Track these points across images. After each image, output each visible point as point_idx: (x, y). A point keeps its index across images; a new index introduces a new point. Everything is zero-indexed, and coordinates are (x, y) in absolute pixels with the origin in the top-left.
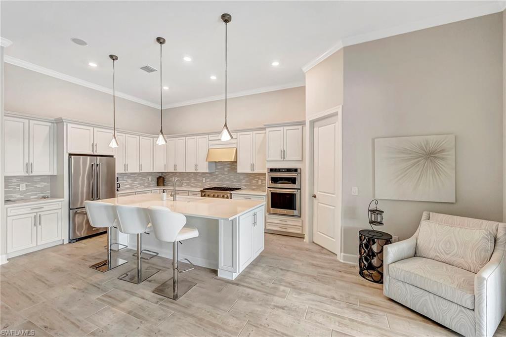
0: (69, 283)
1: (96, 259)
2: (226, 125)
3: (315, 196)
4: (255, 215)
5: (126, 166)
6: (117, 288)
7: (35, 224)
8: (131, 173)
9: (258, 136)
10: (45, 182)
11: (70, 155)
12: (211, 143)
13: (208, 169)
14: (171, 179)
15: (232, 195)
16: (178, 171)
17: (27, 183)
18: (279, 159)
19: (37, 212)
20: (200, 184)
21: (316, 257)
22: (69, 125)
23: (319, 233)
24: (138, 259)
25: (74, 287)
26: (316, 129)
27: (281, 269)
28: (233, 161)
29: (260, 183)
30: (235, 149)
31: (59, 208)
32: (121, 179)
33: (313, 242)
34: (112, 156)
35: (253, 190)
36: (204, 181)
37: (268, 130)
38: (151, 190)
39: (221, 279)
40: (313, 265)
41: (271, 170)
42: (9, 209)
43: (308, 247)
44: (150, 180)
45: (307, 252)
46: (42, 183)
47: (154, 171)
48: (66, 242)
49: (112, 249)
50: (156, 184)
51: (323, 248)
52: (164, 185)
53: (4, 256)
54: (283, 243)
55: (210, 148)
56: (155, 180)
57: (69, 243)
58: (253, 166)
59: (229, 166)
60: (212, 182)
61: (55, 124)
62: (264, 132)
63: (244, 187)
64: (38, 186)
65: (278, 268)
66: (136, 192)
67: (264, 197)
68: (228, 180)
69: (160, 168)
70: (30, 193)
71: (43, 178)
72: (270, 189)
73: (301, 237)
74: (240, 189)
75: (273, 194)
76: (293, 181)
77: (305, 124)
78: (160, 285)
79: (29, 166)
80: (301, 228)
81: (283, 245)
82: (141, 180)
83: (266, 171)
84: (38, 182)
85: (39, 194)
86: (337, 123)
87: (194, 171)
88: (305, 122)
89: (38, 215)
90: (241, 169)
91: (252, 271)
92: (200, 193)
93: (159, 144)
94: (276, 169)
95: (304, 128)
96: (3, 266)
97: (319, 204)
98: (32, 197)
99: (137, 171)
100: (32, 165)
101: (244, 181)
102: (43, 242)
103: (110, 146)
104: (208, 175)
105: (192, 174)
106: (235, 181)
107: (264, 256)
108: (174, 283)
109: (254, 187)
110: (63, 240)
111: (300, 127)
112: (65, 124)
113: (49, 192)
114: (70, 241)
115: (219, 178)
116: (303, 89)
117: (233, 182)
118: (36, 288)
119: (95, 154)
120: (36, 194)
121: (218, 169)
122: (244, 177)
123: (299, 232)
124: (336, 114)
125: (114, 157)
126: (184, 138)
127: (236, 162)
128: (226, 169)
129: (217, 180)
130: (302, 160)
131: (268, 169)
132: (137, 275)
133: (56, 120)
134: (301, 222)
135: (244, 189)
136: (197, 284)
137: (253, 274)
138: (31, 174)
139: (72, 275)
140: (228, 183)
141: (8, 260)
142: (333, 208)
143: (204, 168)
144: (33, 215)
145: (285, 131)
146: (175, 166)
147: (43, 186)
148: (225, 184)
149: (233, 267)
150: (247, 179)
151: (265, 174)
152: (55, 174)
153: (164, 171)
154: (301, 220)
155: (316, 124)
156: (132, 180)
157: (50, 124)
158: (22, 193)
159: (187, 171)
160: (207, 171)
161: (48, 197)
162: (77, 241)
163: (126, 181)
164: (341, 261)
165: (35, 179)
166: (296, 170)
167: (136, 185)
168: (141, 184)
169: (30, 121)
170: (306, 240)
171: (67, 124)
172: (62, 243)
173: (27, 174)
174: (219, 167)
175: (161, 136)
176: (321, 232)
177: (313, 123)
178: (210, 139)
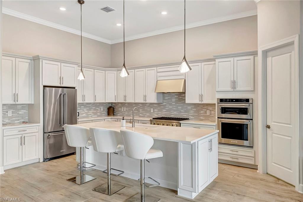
0: (56, 190)
1: (69, 174)
2: (184, 58)
3: (268, 127)
4: (211, 141)
5: (84, 96)
6: (94, 197)
7: (21, 144)
8: (87, 103)
9: (207, 67)
10: (24, 110)
11: (45, 86)
12: (159, 74)
13: (156, 100)
14: (120, 109)
15: (181, 124)
16: (128, 101)
17: (12, 110)
18: (230, 89)
19: (22, 134)
20: (148, 114)
21: (271, 187)
22: (43, 61)
23: (273, 164)
24: (108, 175)
25: (61, 194)
26: (269, 59)
27: (238, 194)
28: (181, 92)
29: (208, 113)
30: (183, 80)
31: (37, 131)
32: (79, 108)
33: (267, 173)
34: (74, 88)
35: (202, 120)
36: (152, 111)
37: (217, 60)
38: (104, 119)
39: (181, 198)
40: (269, 193)
41: (222, 100)
42: (5, 130)
43: (262, 177)
44: (102, 110)
45: (262, 182)
46: (22, 111)
47: (106, 102)
48: (42, 160)
49: (84, 166)
50: (107, 114)
51: (279, 179)
52: (114, 115)
53: (3, 167)
54: (236, 172)
55: (158, 80)
56: (106, 109)
57: (44, 161)
58: (201, 96)
59: (176, 96)
60: (160, 113)
61: (33, 61)
62: (213, 62)
63: (192, 117)
64: (20, 113)
65: (234, 193)
66: (92, 120)
67: (214, 127)
68: (175, 110)
69: (111, 99)
70: (14, 119)
71: (23, 106)
72: (220, 119)
73: (254, 168)
74: (188, 119)
75: (223, 124)
76: (244, 111)
77: (257, 54)
78: (128, 197)
79: (15, 96)
80: (254, 158)
81: (236, 174)
82: (95, 109)
83: (215, 102)
84: (20, 109)
85: (21, 119)
86: (293, 52)
87: (143, 102)
88: (257, 52)
89: (23, 137)
90: (189, 100)
91: (209, 194)
92: (150, 122)
93: (122, 77)
94: (226, 99)
95: (256, 58)
96: (2, 175)
97: (274, 135)
98: (16, 122)
99: (92, 101)
100: (17, 95)
101: (192, 112)
102: (26, 159)
103: (78, 79)
104: (156, 105)
105: (141, 105)
106: (182, 111)
107: (217, 182)
108: (142, 196)
109: (202, 118)
110: (40, 158)
111: (251, 57)
112: (41, 60)
113: (27, 118)
114: (45, 160)
115: (167, 108)
116: (254, 18)
117: (181, 112)
118: (33, 192)
119: (62, 85)
120: (18, 120)
121: (166, 100)
122: (192, 108)
123: (252, 162)
124: (292, 43)
125: (76, 88)
126: (133, 70)
127: (184, 93)
128: (174, 100)
129: (164, 110)
130: (253, 91)
131: (218, 99)
132: (107, 189)
133: (33, 57)
134: (253, 153)
135: (192, 119)
136: (160, 199)
137: (211, 196)
138: (17, 103)
139: (55, 185)
140: (175, 113)
141: (5, 171)
142: (290, 138)
143: (152, 99)
144: (20, 136)
145: (235, 61)
146: (125, 97)
147: (23, 113)
148: (173, 114)
149: (192, 187)
150: (195, 109)
151: (215, 104)
152: (33, 103)
153: (115, 102)
154: (253, 151)
155: (269, 54)
156: (87, 110)
157: (29, 61)
158: (10, 118)
159: (136, 102)
160: (156, 102)
161: (27, 122)
162: (49, 160)
163: (83, 110)
164: (300, 192)
165: (19, 107)
166: (247, 100)
167: (91, 114)
168: (95, 114)
169: (17, 59)
170: (260, 170)
171: (42, 61)
172: (38, 161)
173: (14, 103)
174: (167, 98)
175: (124, 69)
176: (275, 163)
177: (265, 53)
178: (159, 70)
